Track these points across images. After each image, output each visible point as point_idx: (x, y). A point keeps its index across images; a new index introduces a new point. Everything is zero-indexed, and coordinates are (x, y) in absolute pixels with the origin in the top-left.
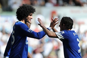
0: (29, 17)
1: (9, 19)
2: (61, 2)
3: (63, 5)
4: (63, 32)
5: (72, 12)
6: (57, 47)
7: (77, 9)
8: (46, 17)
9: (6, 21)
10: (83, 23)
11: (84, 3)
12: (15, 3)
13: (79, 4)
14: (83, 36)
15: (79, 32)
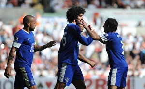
0: (79, 18)
1: (51, 20)
2: (104, 4)
3: (106, 7)
4: (107, 35)
5: (115, 14)
6: (98, 50)
7: (120, 11)
8: (89, 18)
9: (48, 22)
10: (126, 25)
11: (127, 5)
12: (57, 4)
13: (122, 7)
14: (125, 38)
15: (122, 34)
